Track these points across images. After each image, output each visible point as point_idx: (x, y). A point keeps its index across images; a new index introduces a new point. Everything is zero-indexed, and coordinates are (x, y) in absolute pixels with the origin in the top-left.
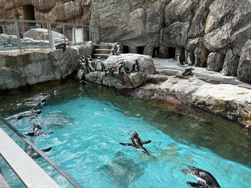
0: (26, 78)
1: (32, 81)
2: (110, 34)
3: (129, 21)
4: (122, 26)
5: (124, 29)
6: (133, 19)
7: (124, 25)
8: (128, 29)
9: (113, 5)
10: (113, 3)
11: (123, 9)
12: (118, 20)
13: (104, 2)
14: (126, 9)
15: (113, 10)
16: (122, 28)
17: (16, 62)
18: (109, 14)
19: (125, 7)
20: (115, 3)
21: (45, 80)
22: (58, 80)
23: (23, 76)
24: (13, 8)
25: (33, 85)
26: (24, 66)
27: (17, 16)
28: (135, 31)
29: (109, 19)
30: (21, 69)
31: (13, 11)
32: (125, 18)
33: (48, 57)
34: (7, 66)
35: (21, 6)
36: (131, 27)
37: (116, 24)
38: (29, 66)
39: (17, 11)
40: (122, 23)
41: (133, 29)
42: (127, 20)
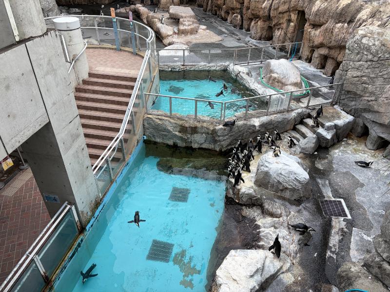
0: (191, 142)
1: (195, 146)
2: (351, 99)
3: (381, 96)
4: (370, 99)
5: (371, 103)
6: (386, 96)
7: (373, 98)
8: (375, 107)
9: (369, 63)
10: (371, 61)
11: (381, 74)
12: (367, 88)
13: (359, 56)
14: (385, 76)
15: (367, 71)
16: (369, 101)
17: (187, 130)
18: (359, 74)
19: (385, 72)
20: (373, 61)
21: (206, 147)
22: (216, 151)
23: (189, 141)
24: (287, 12)
25: (195, 149)
26: (192, 134)
27: (289, 21)
28: (382, 114)
29: (354, 82)
30: (189, 136)
31: (286, 15)
32: (378, 89)
33: (211, 132)
34: (180, 132)
35: (296, 10)
36: (379, 105)
37: (362, 91)
38: (195, 135)
39: (291, 16)
40: (372, 93)
41: (382, 110)
42: (379, 93)
